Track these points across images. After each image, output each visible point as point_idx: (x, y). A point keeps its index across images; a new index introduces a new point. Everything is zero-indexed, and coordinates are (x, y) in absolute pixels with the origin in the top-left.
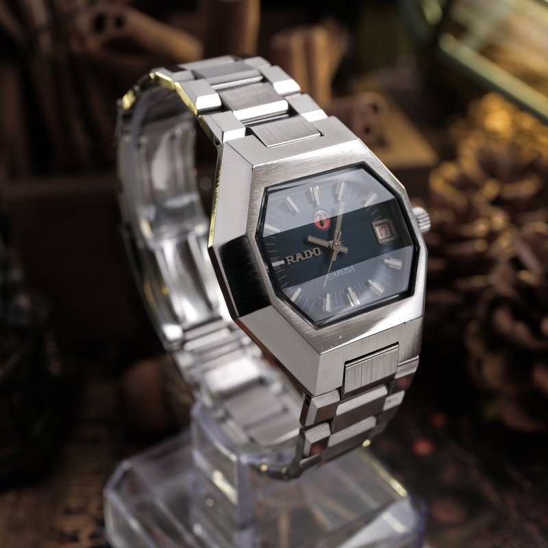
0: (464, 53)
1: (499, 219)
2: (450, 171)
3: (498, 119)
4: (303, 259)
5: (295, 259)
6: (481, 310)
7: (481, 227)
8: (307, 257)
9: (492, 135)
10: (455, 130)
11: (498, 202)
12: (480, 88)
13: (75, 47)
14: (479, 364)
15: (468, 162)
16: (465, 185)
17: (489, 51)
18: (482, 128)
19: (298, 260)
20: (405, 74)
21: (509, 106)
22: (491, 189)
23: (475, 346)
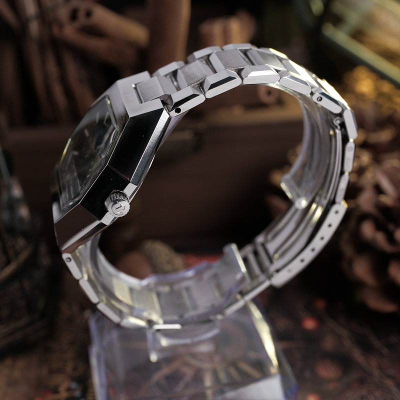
1: (366, 158)
3: (365, 85)
6: (352, 223)
11: (364, 146)
12: (352, 63)
18: (353, 91)
21: (373, 75)
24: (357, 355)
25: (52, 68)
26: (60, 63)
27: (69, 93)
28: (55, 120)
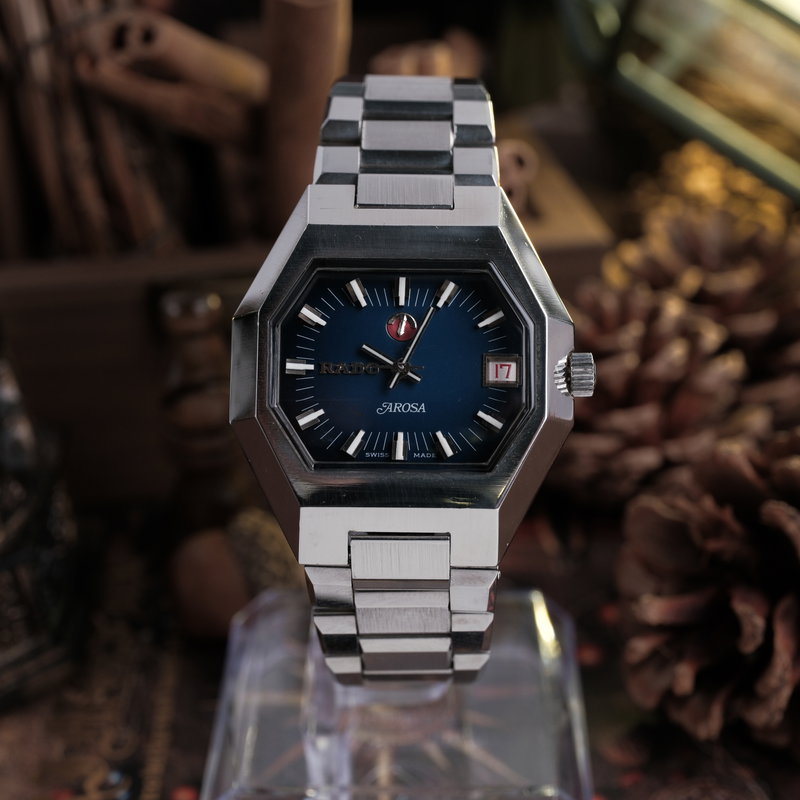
0: (655, 83)
10: (642, 195)
13: (83, 71)
15: (659, 242)
18: (679, 191)
20: (570, 112)
21: (719, 160)
22: (692, 280)
27: (110, 194)
28: (81, 249)
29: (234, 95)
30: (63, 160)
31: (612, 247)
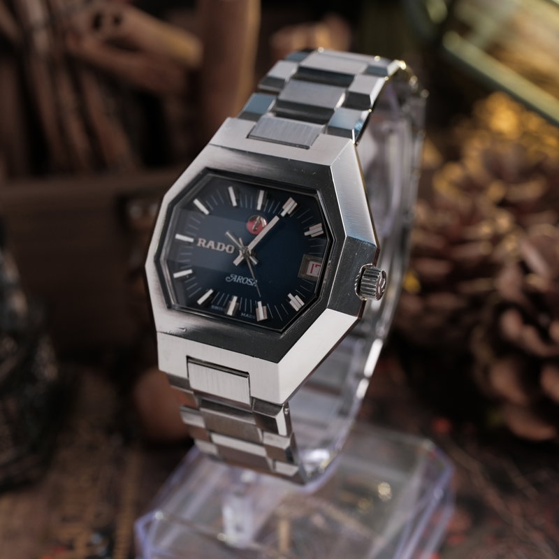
0: (469, 52)
1: (504, 221)
2: (455, 172)
3: (504, 119)
4: (213, 248)
5: (206, 244)
6: (486, 315)
7: (485, 230)
8: (218, 249)
9: (498, 136)
10: (459, 131)
11: (503, 204)
12: (485, 88)
13: (71, 44)
14: (486, 371)
15: (474, 161)
16: (470, 187)
17: (495, 50)
18: (487, 128)
19: (208, 246)
21: (515, 106)
22: (496, 191)
23: (482, 352)
24: (492, 497)
25: (67, 96)
26: (78, 89)
27: (90, 131)
28: (70, 169)
29: (177, 62)
30: (58, 107)
31: (440, 168)
